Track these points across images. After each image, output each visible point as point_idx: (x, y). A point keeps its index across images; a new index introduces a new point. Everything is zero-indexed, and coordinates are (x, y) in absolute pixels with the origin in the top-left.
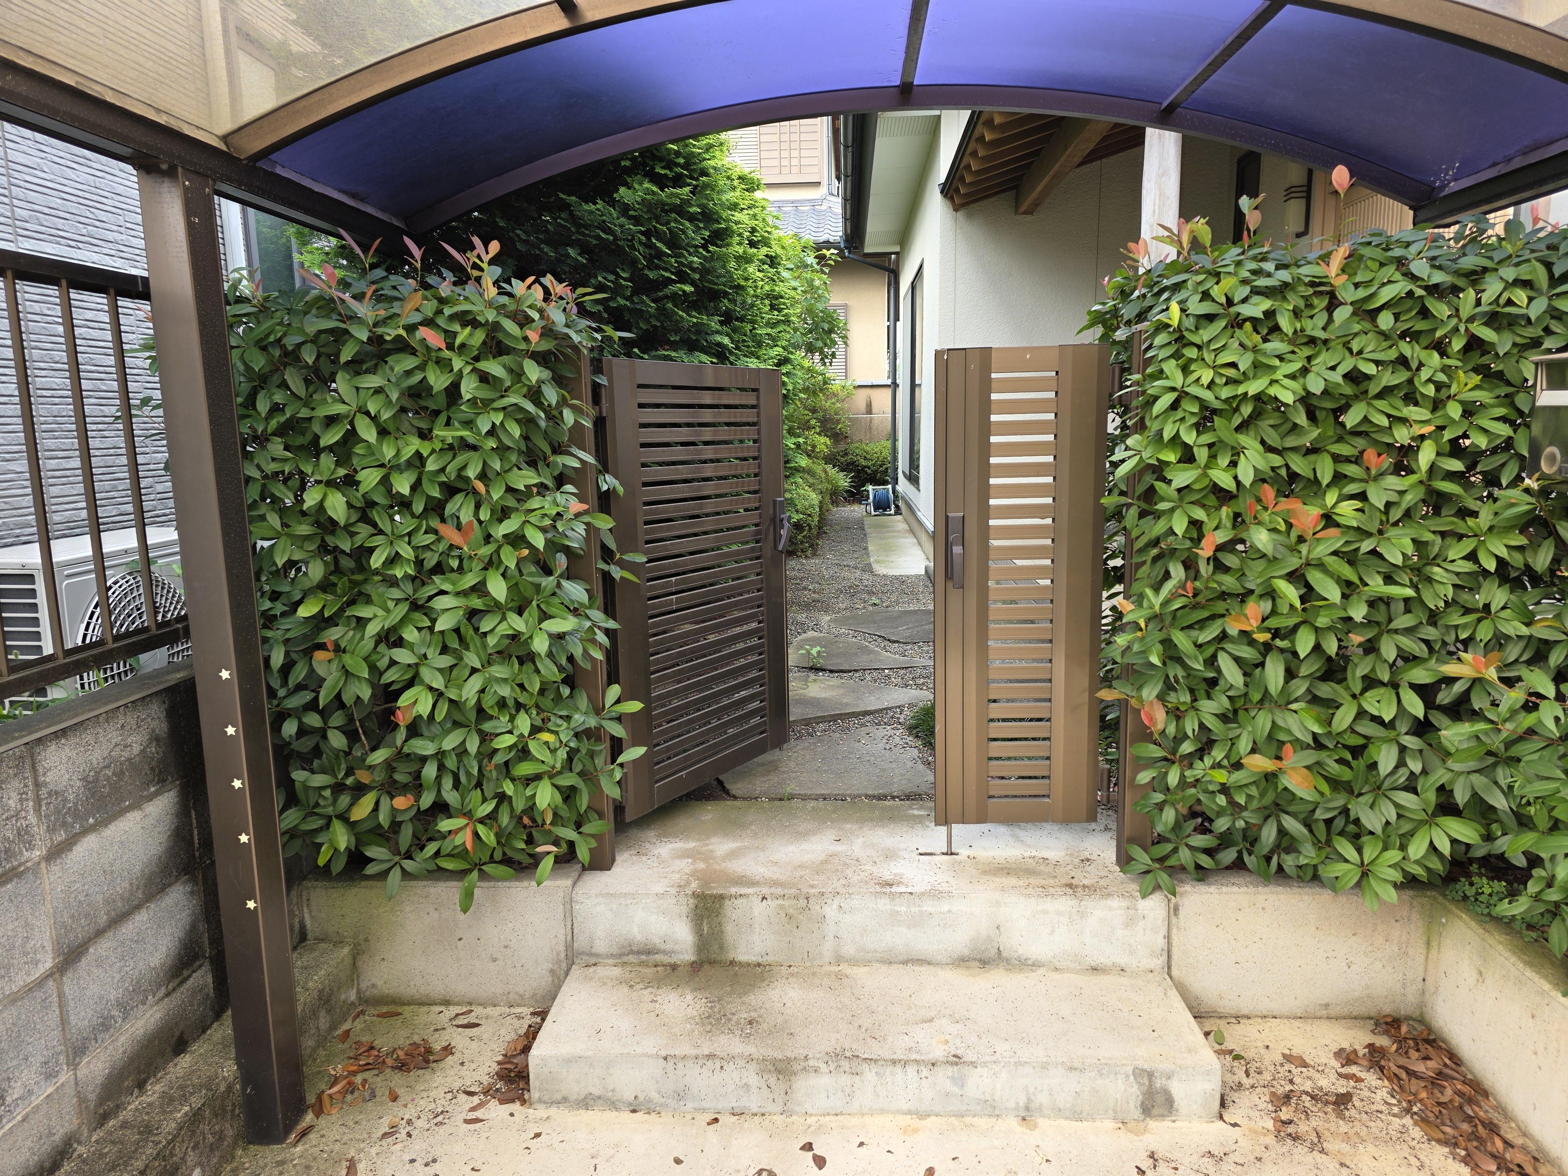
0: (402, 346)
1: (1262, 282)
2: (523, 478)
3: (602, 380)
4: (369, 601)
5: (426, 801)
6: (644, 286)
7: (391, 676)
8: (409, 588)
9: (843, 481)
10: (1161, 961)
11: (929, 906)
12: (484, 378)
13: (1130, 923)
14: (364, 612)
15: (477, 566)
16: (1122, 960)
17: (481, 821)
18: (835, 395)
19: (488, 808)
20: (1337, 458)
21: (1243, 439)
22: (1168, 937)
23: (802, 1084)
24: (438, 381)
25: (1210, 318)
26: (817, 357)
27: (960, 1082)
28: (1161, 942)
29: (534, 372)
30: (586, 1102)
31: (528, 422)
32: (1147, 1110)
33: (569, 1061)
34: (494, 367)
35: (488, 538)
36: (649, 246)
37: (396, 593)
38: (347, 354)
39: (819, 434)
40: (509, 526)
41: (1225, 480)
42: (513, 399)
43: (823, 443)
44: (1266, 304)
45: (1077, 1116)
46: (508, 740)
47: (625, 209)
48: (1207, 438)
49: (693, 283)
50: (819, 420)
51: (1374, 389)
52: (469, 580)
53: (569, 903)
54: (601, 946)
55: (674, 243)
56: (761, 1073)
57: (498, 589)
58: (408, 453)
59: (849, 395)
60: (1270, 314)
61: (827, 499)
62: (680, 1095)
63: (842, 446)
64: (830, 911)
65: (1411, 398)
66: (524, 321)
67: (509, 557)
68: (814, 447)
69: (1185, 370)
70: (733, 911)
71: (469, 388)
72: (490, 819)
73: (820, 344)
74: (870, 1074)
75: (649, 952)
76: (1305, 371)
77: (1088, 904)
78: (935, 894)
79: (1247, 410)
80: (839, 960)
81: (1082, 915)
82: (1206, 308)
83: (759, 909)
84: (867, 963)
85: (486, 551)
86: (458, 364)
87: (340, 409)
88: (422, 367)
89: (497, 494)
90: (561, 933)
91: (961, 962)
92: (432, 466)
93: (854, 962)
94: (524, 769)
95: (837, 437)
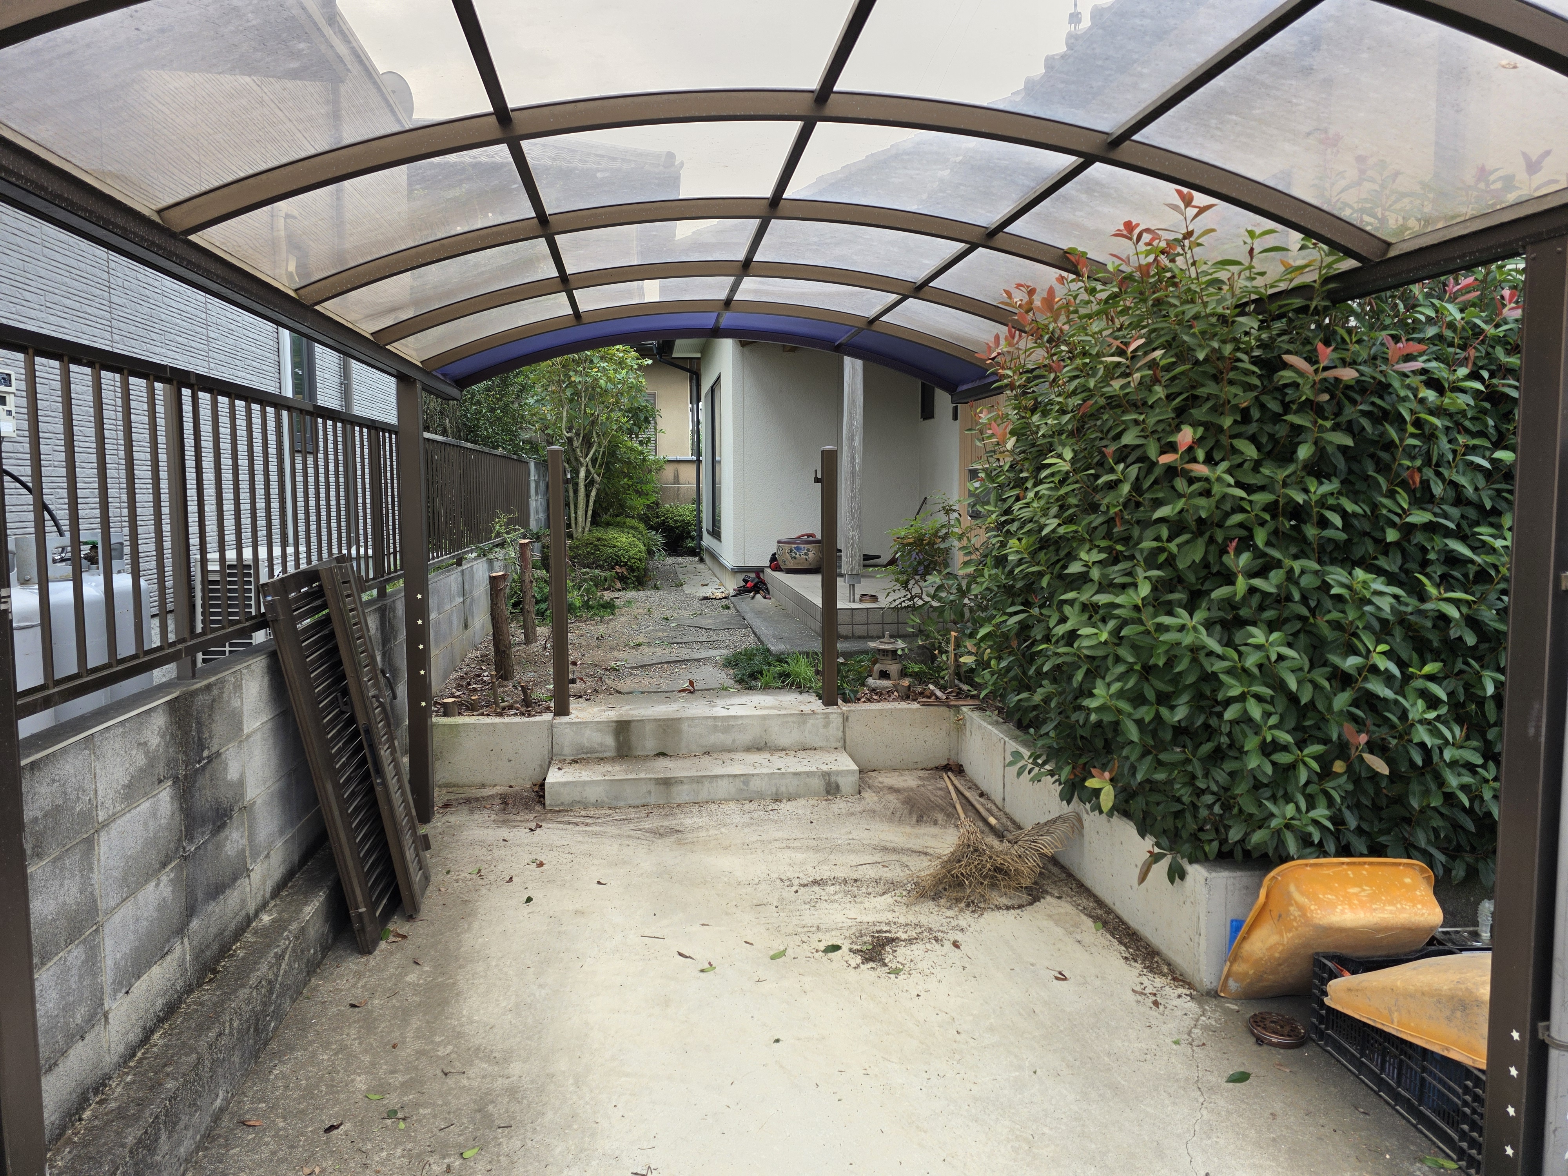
22: (844, 732)
23: (675, 789)
28: (840, 734)
32: (828, 792)
33: (564, 784)
45: (798, 796)
53: (551, 728)
54: (565, 751)
56: (657, 785)
80: (689, 751)
83: (649, 727)
90: (547, 743)
91: (749, 749)
93: (696, 752)
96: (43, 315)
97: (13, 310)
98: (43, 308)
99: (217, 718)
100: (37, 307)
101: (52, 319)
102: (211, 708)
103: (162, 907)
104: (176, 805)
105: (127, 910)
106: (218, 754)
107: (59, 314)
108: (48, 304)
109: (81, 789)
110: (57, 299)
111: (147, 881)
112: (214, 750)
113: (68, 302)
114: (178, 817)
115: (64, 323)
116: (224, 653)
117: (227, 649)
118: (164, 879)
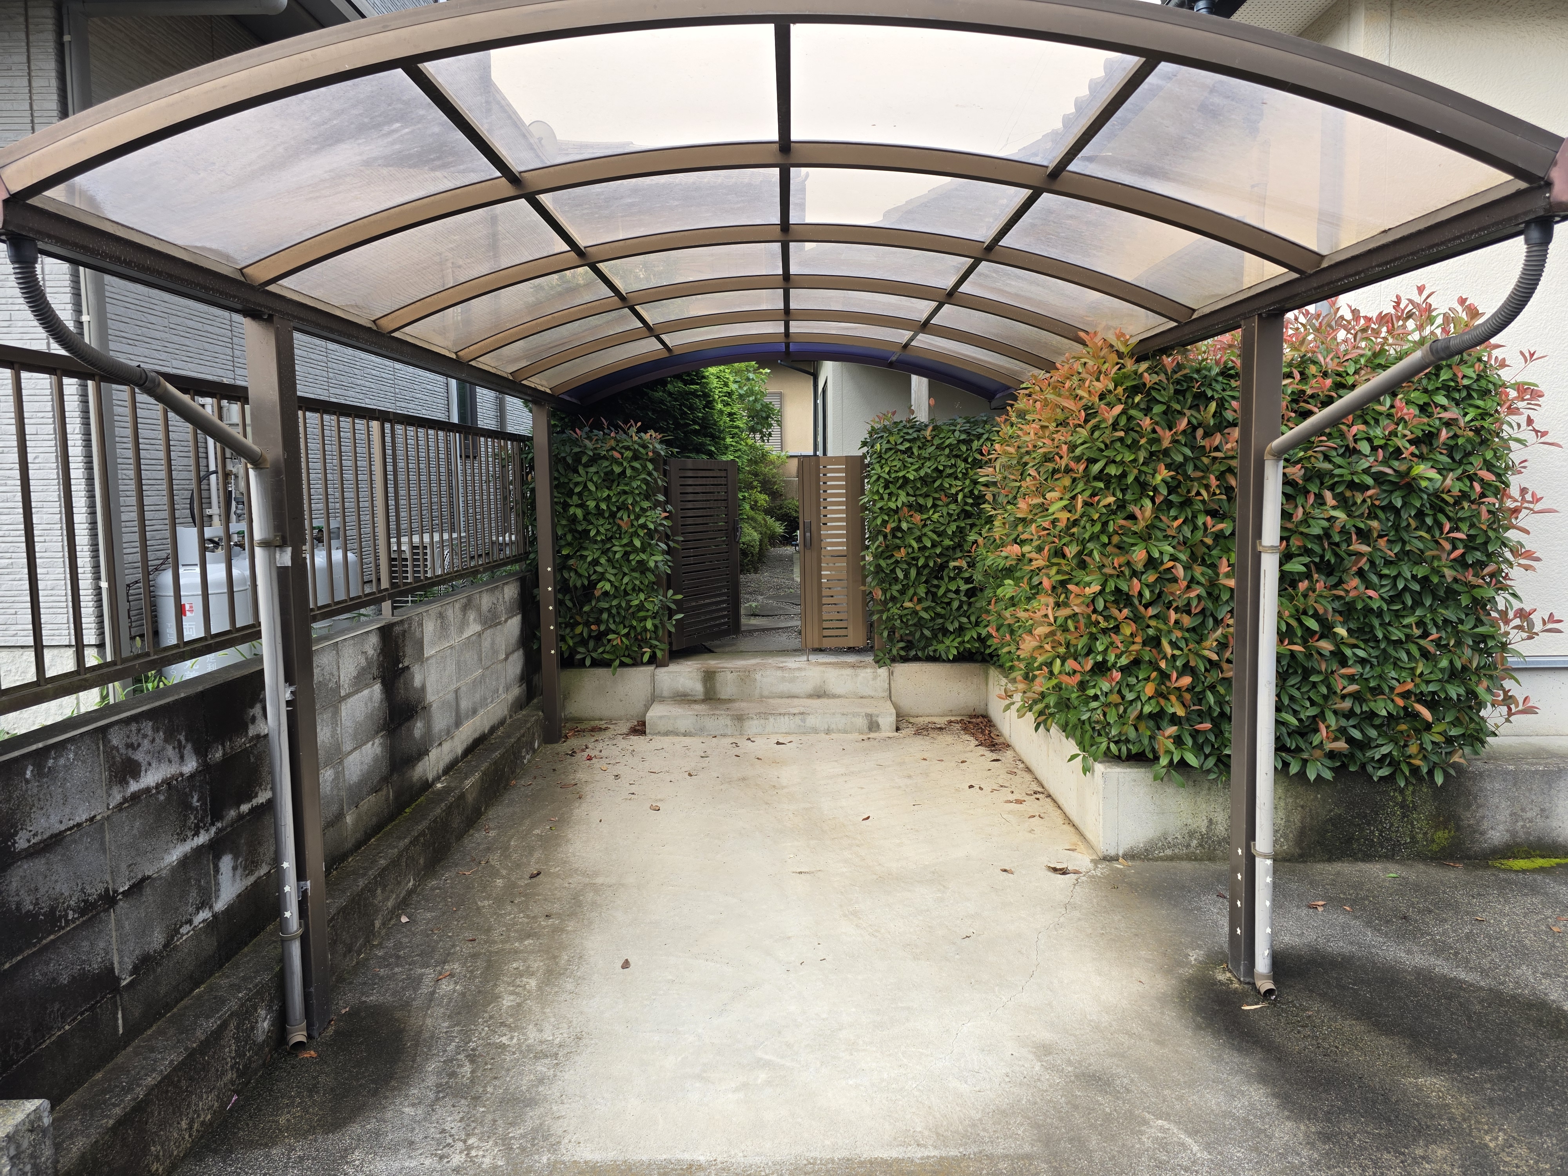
0: (605, 458)
1: (908, 437)
2: (646, 504)
3: (667, 468)
4: (586, 549)
5: (602, 628)
6: (678, 426)
7: (594, 577)
8: (600, 545)
9: (779, 528)
10: (887, 694)
11: (797, 674)
12: (633, 468)
13: (875, 678)
14: (585, 553)
15: (627, 536)
16: (872, 694)
17: (624, 635)
18: (772, 463)
19: (626, 630)
20: (934, 499)
21: (900, 492)
22: (890, 684)
23: (747, 724)
24: (617, 470)
25: (891, 449)
26: (758, 436)
27: (804, 721)
28: (887, 686)
29: (650, 466)
30: (667, 734)
31: (647, 483)
32: (870, 729)
33: (661, 717)
34: (636, 464)
35: (632, 525)
36: (681, 409)
37: (596, 546)
38: (584, 460)
39: (760, 492)
40: (642, 521)
41: (893, 506)
42: (643, 476)
43: (763, 499)
44: (907, 445)
45: (846, 732)
46: (636, 602)
47: (670, 394)
48: (888, 491)
49: (699, 424)
50: (760, 482)
51: (944, 474)
52: (625, 541)
53: (653, 676)
54: (665, 694)
55: (692, 408)
56: (732, 720)
57: (637, 543)
58: (605, 495)
59: (783, 463)
60: (910, 448)
61: (766, 540)
62: (702, 729)
63: (778, 502)
64: (758, 677)
65: (956, 478)
66: (645, 447)
67: (642, 533)
68: (756, 502)
69: (882, 468)
70: (720, 677)
71: (629, 472)
72: (627, 635)
73: (759, 427)
74: (772, 719)
75: (685, 696)
76: (920, 468)
77: (859, 671)
78: (799, 669)
79: (901, 481)
80: (762, 697)
81: (856, 676)
82: (888, 446)
83: (730, 676)
84: (774, 697)
85: (633, 530)
86: (625, 464)
87: (580, 479)
88: (611, 465)
89: (637, 510)
90: (649, 689)
91: (810, 696)
92: (614, 500)
93: (768, 697)
94: (642, 614)
95: (774, 495)
96: (167, 335)
97: (139, 332)
98: (167, 329)
99: (407, 643)
100: (162, 328)
101: (176, 339)
102: (404, 636)
103: (376, 759)
104: (384, 696)
105: (356, 755)
106: (408, 667)
107: (182, 334)
108: (172, 326)
109: (332, 674)
110: (179, 320)
111: (368, 742)
112: (406, 664)
113: (191, 323)
114: (385, 704)
115: (187, 342)
116: (407, 602)
117: (410, 599)
118: (377, 741)
